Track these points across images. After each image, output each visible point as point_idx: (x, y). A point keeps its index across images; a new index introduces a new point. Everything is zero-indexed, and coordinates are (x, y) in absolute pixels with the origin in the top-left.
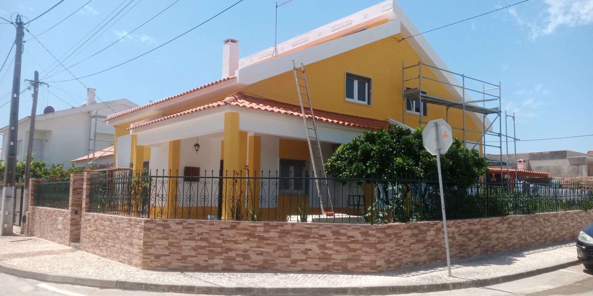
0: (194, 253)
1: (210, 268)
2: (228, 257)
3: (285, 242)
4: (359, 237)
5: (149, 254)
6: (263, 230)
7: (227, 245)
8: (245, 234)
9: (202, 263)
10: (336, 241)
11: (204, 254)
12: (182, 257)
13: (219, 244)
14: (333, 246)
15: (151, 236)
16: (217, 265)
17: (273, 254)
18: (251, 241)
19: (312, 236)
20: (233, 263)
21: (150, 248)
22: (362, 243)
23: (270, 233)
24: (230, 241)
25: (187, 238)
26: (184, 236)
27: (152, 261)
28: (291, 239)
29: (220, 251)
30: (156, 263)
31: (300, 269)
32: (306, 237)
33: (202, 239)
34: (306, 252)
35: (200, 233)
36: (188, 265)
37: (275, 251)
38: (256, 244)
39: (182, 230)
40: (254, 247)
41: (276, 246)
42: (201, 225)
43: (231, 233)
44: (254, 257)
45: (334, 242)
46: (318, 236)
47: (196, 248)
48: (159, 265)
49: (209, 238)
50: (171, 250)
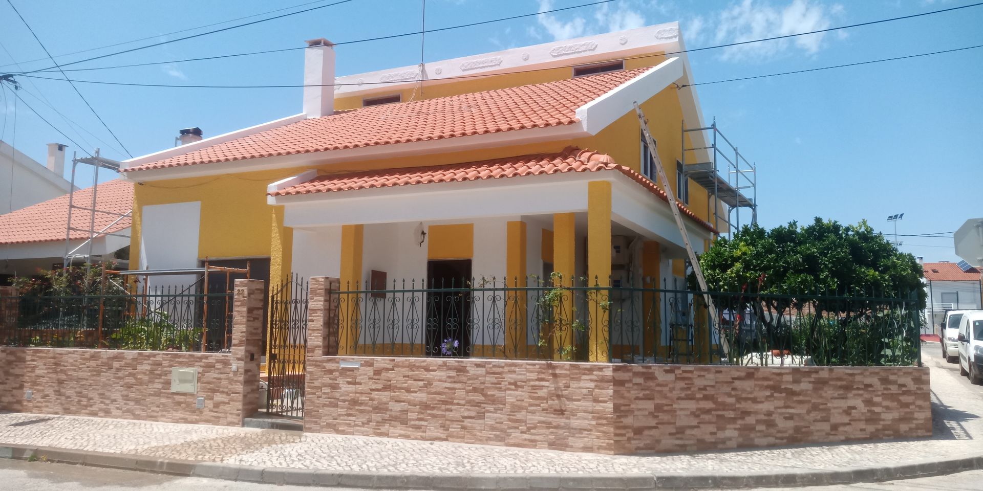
0: (694, 422)
1: (720, 446)
2: (745, 425)
3: (821, 397)
4: (912, 386)
5: (625, 427)
6: (791, 380)
7: (744, 405)
8: (767, 387)
9: (709, 439)
10: (885, 392)
11: (710, 423)
12: (677, 428)
13: (731, 405)
14: (881, 400)
15: (626, 395)
16: (730, 439)
17: (807, 417)
18: (776, 398)
19: (855, 387)
20: (752, 435)
21: (626, 416)
22: (916, 394)
23: (802, 384)
24: (746, 399)
25: (683, 395)
26: (678, 392)
27: (629, 439)
28: (829, 392)
29: (733, 416)
30: (637, 442)
31: (843, 438)
32: (848, 388)
33: (706, 398)
34: (848, 411)
35: (702, 387)
36: (687, 442)
37: (809, 412)
38: (783, 402)
39: (675, 382)
40: (779, 408)
41: (811, 405)
42: (702, 373)
43: (748, 385)
44: (781, 424)
45: (883, 394)
46: (863, 387)
47: (698, 413)
48: (641, 445)
49: (715, 396)
50: (660, 418)
